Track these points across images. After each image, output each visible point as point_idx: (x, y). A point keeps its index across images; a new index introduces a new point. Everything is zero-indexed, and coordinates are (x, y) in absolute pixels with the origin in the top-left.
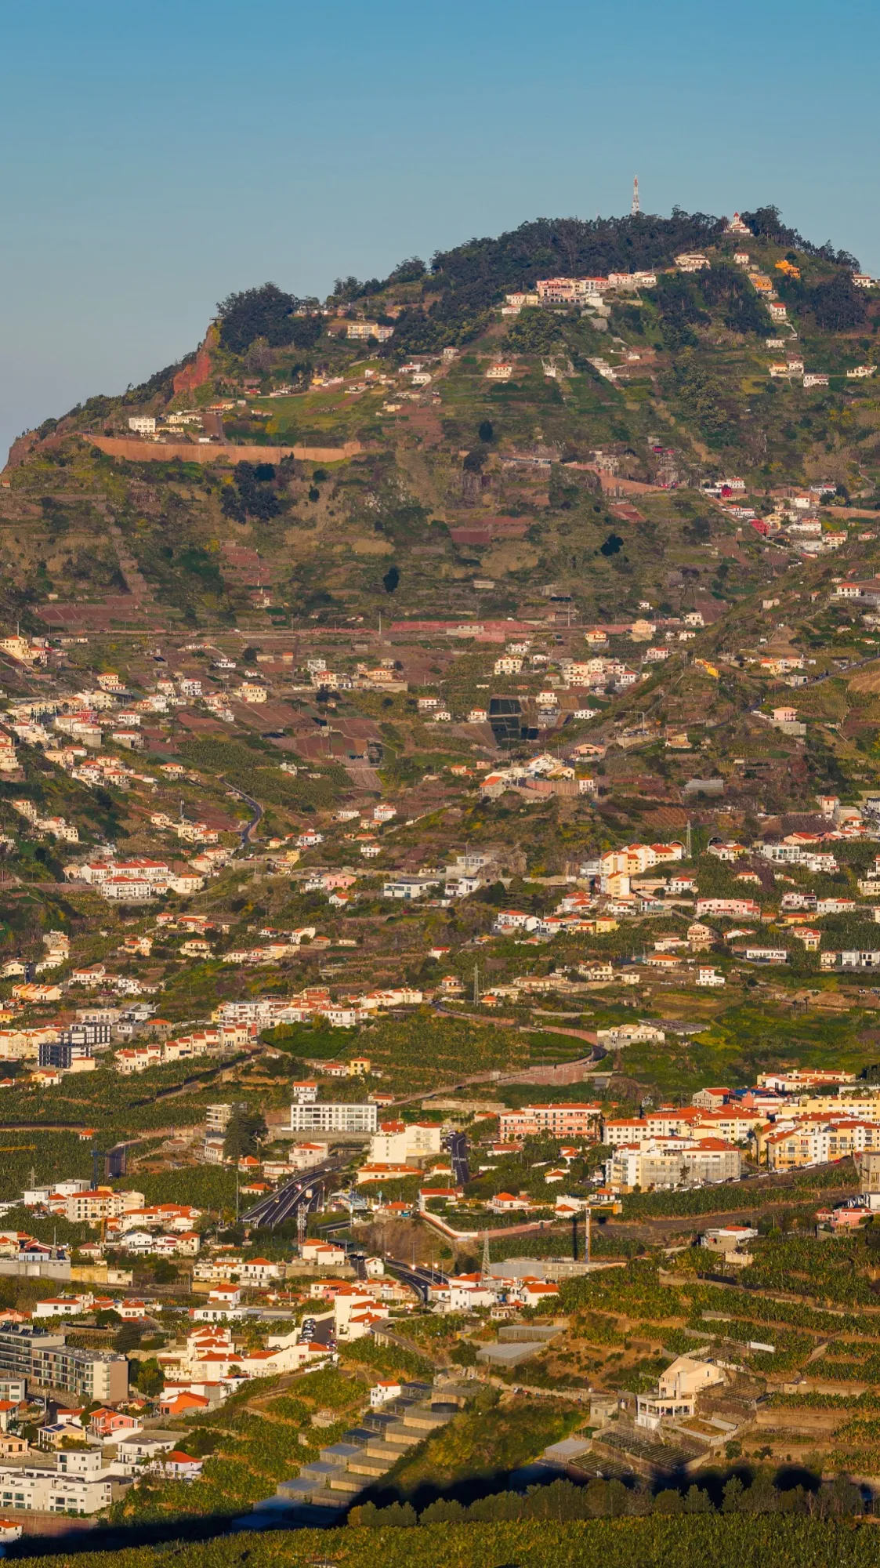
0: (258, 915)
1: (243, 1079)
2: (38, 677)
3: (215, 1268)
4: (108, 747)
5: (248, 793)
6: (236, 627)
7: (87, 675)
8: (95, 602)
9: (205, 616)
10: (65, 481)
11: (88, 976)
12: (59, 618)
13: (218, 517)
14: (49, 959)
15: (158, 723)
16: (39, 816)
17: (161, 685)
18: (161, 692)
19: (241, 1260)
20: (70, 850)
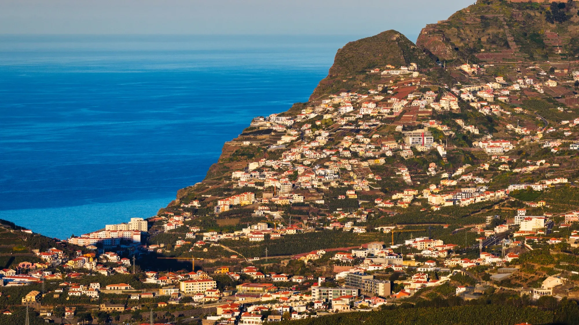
0: (527, 157)
1: (502, 208)
2: (473, 78)
3: (451, 262)
4: (496, 102)
5: (544, 118)
6: (548, 60)
7: (492, 77)
8: (498, 52)
9: (537, 57)
10: (489, 10)
11: (466, 177)
12: (484, 58)
13: (544, 21)
14: (457, 172)
15: (516, 94)
16: (465, 125)
17: (518, 81)
18: (518, 83)
19: (460, 259)
20: (475, 137)
